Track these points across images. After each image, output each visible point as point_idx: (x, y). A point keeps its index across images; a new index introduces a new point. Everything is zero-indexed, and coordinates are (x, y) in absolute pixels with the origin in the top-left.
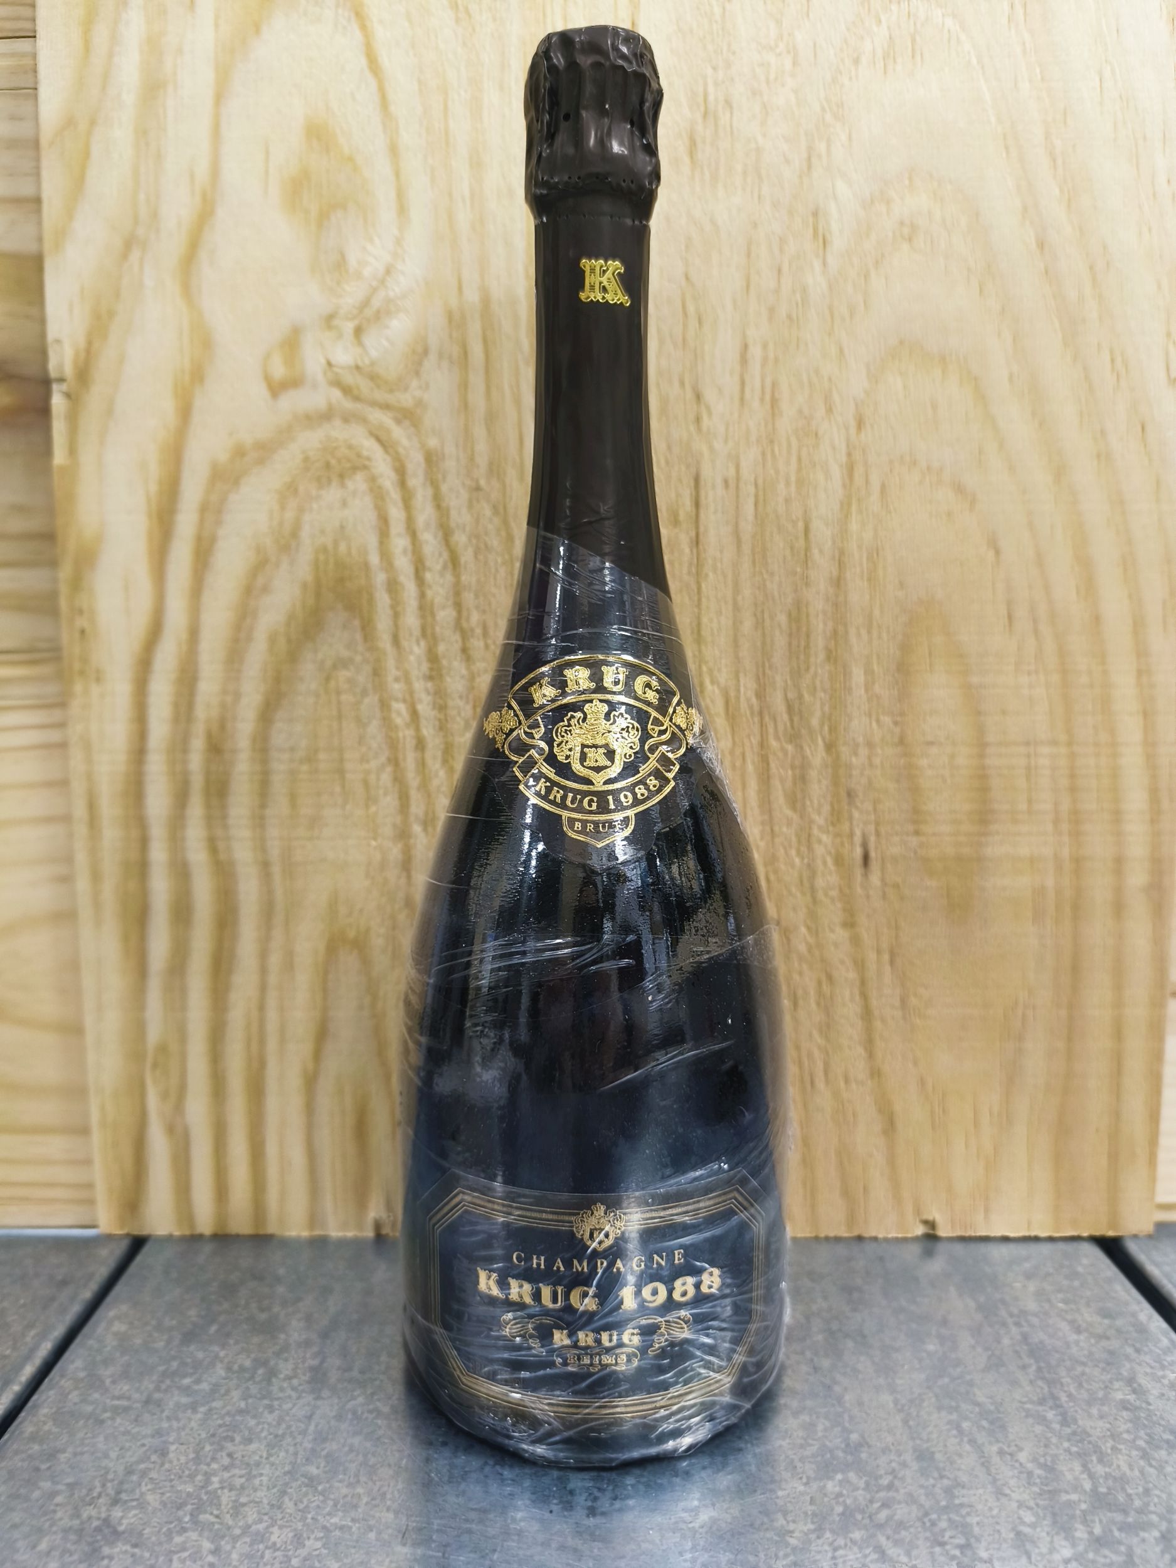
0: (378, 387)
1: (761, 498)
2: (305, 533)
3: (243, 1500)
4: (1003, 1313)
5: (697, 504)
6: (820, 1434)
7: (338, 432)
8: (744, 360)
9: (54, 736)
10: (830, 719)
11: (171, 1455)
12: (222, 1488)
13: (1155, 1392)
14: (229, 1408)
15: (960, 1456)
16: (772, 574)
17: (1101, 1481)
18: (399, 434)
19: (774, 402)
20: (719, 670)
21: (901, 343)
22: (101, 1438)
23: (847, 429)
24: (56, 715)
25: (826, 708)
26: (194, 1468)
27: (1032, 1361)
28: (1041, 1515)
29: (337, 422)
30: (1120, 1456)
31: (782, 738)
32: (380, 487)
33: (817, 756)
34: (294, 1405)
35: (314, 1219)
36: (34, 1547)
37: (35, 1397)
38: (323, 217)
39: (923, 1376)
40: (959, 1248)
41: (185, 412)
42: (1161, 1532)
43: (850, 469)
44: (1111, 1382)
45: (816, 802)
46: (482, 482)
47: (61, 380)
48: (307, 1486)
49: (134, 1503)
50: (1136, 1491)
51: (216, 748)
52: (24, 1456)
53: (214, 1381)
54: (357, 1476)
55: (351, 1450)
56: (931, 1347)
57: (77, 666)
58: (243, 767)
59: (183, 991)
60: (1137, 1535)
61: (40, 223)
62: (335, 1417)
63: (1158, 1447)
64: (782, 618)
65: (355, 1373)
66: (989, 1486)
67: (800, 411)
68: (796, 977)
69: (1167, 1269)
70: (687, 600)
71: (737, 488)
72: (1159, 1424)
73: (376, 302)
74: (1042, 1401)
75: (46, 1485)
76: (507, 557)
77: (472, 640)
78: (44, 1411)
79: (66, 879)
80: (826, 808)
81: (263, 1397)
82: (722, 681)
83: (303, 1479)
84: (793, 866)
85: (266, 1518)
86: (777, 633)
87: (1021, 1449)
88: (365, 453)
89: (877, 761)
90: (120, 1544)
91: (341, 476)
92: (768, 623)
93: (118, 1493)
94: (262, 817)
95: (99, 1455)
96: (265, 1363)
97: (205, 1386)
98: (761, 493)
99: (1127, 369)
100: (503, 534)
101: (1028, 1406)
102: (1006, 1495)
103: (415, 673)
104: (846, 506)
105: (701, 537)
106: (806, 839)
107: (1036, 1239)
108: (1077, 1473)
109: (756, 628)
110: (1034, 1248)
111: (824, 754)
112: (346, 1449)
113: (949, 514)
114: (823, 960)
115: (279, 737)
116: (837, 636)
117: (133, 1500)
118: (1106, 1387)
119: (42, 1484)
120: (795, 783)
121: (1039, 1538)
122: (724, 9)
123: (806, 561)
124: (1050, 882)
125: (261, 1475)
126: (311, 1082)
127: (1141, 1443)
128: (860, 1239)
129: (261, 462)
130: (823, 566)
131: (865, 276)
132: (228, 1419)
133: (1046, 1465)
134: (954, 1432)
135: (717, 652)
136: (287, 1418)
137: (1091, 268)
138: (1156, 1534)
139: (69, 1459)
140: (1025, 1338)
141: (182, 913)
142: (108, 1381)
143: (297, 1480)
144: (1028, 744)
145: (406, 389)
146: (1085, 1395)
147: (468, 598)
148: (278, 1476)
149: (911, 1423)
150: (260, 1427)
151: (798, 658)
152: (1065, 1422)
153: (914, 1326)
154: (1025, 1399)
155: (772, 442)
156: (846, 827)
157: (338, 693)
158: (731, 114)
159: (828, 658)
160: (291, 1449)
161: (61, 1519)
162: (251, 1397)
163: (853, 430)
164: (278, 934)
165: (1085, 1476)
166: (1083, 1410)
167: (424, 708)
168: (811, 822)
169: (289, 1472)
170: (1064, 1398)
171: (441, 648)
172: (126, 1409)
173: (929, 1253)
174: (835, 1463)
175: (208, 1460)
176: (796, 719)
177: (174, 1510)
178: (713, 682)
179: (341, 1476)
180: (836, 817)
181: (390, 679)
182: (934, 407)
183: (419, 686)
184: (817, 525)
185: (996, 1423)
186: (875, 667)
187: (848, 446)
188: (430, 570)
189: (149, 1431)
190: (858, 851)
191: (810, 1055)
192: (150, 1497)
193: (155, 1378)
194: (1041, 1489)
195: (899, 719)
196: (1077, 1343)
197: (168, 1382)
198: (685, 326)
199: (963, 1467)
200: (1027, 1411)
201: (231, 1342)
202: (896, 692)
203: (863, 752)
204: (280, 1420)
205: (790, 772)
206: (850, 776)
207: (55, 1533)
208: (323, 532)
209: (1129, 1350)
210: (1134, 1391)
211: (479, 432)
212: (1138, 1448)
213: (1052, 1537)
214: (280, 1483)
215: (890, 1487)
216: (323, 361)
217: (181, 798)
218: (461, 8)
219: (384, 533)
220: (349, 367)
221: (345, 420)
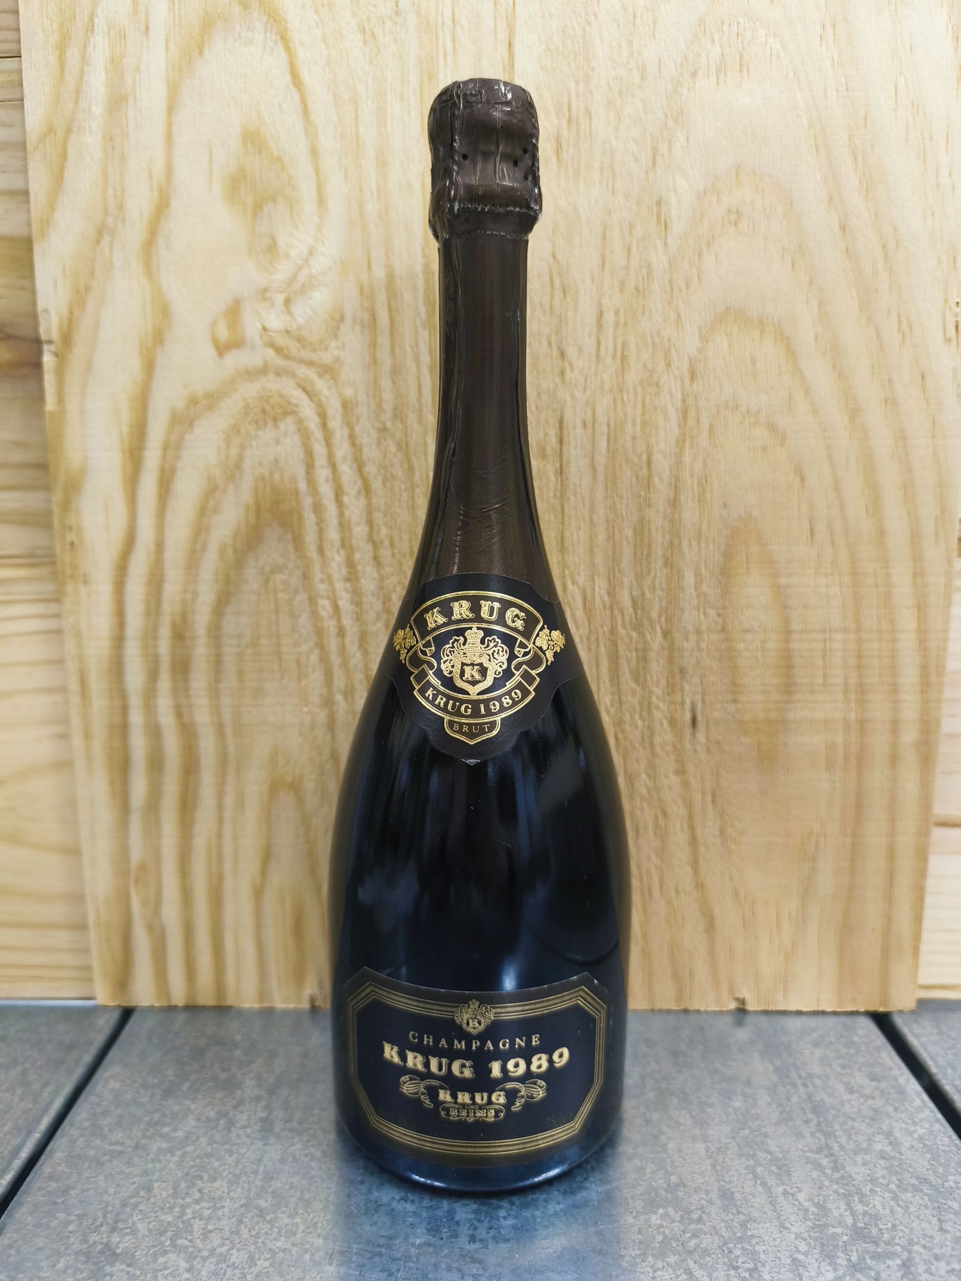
0: (304, 347)
1: (612, 436)
2: (247, 465)
3: (210, 1227)
4: (794, 1075)
5: (561, 441)
6: (648, 1176)
7: (271, 384)
8: (600, 324)
9: (52, 624)
10: (666, 612)
11: (156, 1191)
12: (194, 1218)
13: (907, 1144)
14: (198, 1152)
15: (754, 1196)
16: (621, 497)
17: (860, 1217)
18: (321, 385)
19: (624, 358)
20: (579, 574)
21: (728, 309)
22: (102, 1178)
23: (682, 380)
24: (53, 608)
25: (664, 604)
26: (172, 1201)
27: (814, 1117)
28: (813, 1245)
29: (271, 376)
30: (876, 1198)
31: (628, 627)
32: (306, 428)
33: (656, 641)
34: (248, 1150)
35: (263, 994)
36: (54, 1266)
37: (52, 1144)
38: (257, 209)
39: (729, 1128)
40: (763, 1020)
41: (149, 368)
42: (902, 1260)
43: (685, 413)
44: (873, 1135)
45: (655, 677)
46: (389, 424)
47: (50, 342)
48: (258, 1216)
49: (128, 1231)
50: (886, 1226)
51: (180, 635)
52: (44, 1192)
53: (187, 1129)
54: (295, 1208)
55: (291, 1187)
56: (737, 1104)
57: (68, 571)
58: (201, 651)
59: (158, 823)
60: (884, 1263)
61: (29, 211)
62: (279, 1160)
63: (906, 1190)
64: (629, 532)
65: (295, 1124)
66: (774, 1221)
67: (645, 366)
68: (638, 813)
69: (923, 1039)
70: (553, 518)
71: (593, 428)
72: (908, 1172)
73: (302, 278)
74: (819, 1151)
75: (61, 1216)
76: (409, 484)
77: (381, 550)
78: (59, 1155)
79: (64, 736)
80: (663, 682)
81: (225, 1143)
82: (581, 582)
83: (255, 1211)
84: (636, 727)
85: (227, 1242)
86: (625, 543)
87: (800, 1191)
88: (294, 401)
89: (704, 645)
90: (117, 1264)
91: (275, 420)
92: (617, 536)
93: (116, 1222)
94: (217, 690)
95: (101, 1191)
96: (225, 1115)
97: (180, 1134)
98: (612, 432)
99: (911, 329)
100: (406, 466)
101: (809, 1154)
102: (787, 1228)
103: (336, 577)
104: (680, 443)
105: (564, 466)
106: (647, 706)
107: (823, 1013)
108: (842, 1211)
109: (608, 540)
110: (821, 1020)
111: (661, 640)
112: (287, 1186)
113: (764, 449)
114: (660, 800)
115: (229, 625)
116: (673, 546)
117: (127, 1228)
118: (870, 1139)
119: (59, 1215)
120: (638, 663)
121: (809, 1264)
122: (584, 31)
123: (649, 487)
124: (840, 740)
125: (224, 1207)
126: (258, 893)
127: (892, 1186)
128: (686, 1011)
129: (210, 408)
130: (662, 490)
131: (699, 254)
132: (198, 1161)
133: (818, 1203)
134: (751, 1176)
135: (577, 560)
136: (243, 1161)
137: (884, 246)
138: (899, 1262)
139: (78, 1195)
140: (810, 1096)
141: (156, 763)
142: (106, 1130)
143: (250, 1211)
144: (824, 631)
145: (326, 349)
146: (852, 1146)
147: (378, 517)
148: (236, 1208)
149: (718, 1168)
150: (223, 1167)
151: (641, 564)
152: (835, 1169)
153: (724, 1085)
154: (806, 1149)
155: (622, 391)
156: (678, 697)
157: (276, 592)
158: (590, 119)
159: (666, 564)
160: (246, 1186)
161: (73, 1244)
162: (215, 1142)
163: (687, 381)
164: (231, 780)
165: (848, 1213)
166: (850, 1158)
167: (345, 603)
168: (651, 692)
169: (244, 1205)
170: (836, 1148)
171: (357, 556)
172: (121, 1153)
173: (739, 1023)
174: (658, 1199)
175: (183, 1195)
176: (639, 612)
177: (158, 1236)
178: (573, 583)
179: (284, 1209)
180: (671, 688)
181: (317, 580)
182: (753, 362)
183: (339, 586)
184: (657, 457)
185: (783, 1169)
186: (703, 571)
187: (683, 394)
188: (347, 495)
189: (138, 1171)
190: (688, 716)
191: (648, 872)
192: (140, 1226)
193: (142, 1127)
194: (813, 1224)
195: (721, 612)
196: (849, 1102)
197: (152, 1130)
198: (552, 296)
199: (755, 1205)
200: (807, 1158)
201: (200, 1097)
202: (719, 590)
203: (693, 638)
204: (238, 1162)
205: (634, 654)
206: (682, 657)
207: (69, 1255)
208: (261, 464)
209: (890, 1109)
210: (891, 1143)
211: (386, 383)
212: (890, 1191)
213: (820, 1263)
214: (237, 1214)
215: (699, 1220)
216: (260, 326)
217: (153, 676)
218: (367, 31)
219: (310, 465)
220: (281, 331)
221: (278, 374)
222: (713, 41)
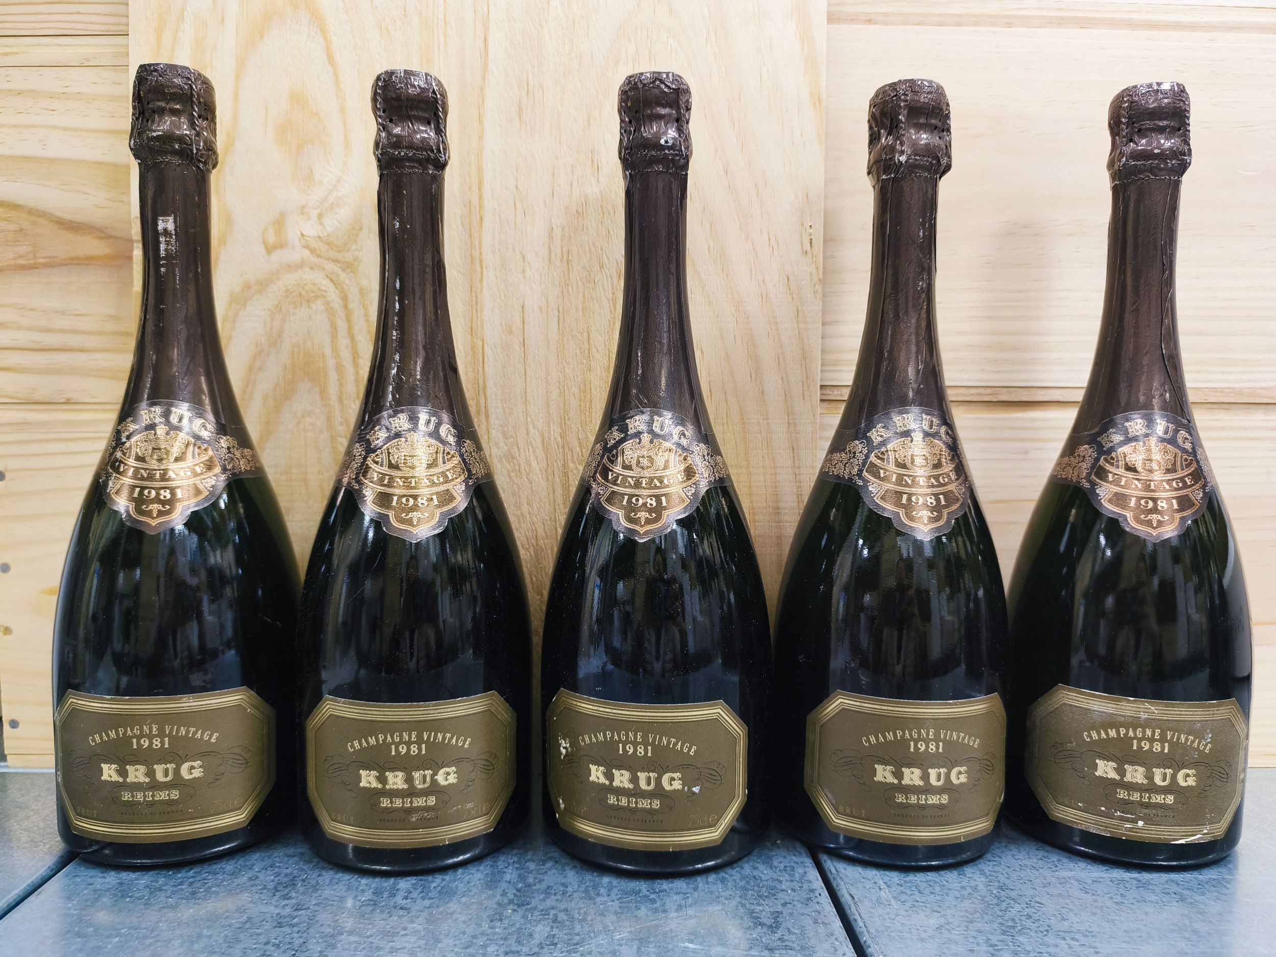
0: (332, 249)
1: (561, 318)
2: (286, 335)
5: (523, 322)
7: (307, 275)
8: (551, 237)
16: (569, 364)
18: (343, 276)
19: (568, 261)
20: (538, 421)
23: (612, 278)
29: (307, 269)
31: (577, 462)
32: (332, 308)
38: (300, 148)
43: (614, 302)
64: (575, 390)
67: (584, 267)
70: (518, 378)
71: (547, 311)
73: (331, 199)
82: (540, 427)
86: (572, 398)
88: (323, 288)
91: (308, 301)
92: (567, 392)
98: (562, 315)
99: (778, 244)
104: (612, 324)
105: (527, 340)
109: (560, 396)
122: (539, 32)
123: (590, 356)
129: (260, 292)
130: (599, 359)
135: (536, 410)
137: (756, 185)
145: (348, 251)
155: (568, 285)
157: (305, 431)
158: (543, 92)
163: (616, 279)
178: (534, 428)
181: (338, 423)
184: (595, 334)
187: (613, 288)
208: (296, 334)
216: (299, 233)
218: (383, 28)
219: (334, 336)
220: (315, 237)
221: (312, 268)
222: (630, 40)
